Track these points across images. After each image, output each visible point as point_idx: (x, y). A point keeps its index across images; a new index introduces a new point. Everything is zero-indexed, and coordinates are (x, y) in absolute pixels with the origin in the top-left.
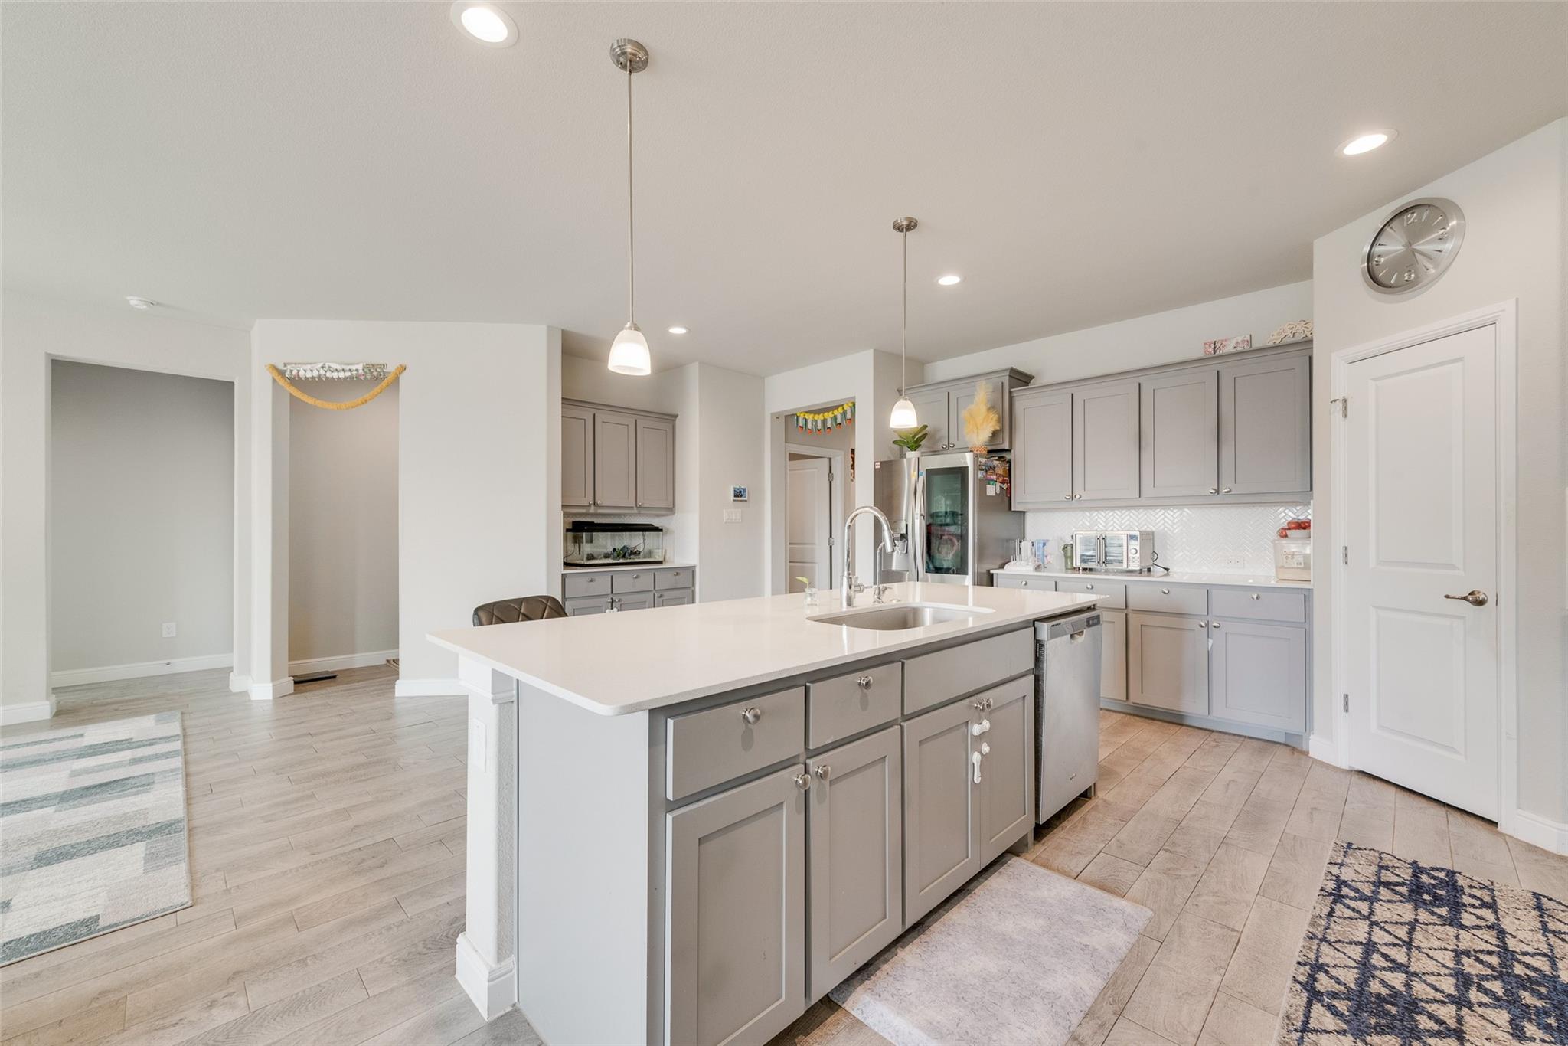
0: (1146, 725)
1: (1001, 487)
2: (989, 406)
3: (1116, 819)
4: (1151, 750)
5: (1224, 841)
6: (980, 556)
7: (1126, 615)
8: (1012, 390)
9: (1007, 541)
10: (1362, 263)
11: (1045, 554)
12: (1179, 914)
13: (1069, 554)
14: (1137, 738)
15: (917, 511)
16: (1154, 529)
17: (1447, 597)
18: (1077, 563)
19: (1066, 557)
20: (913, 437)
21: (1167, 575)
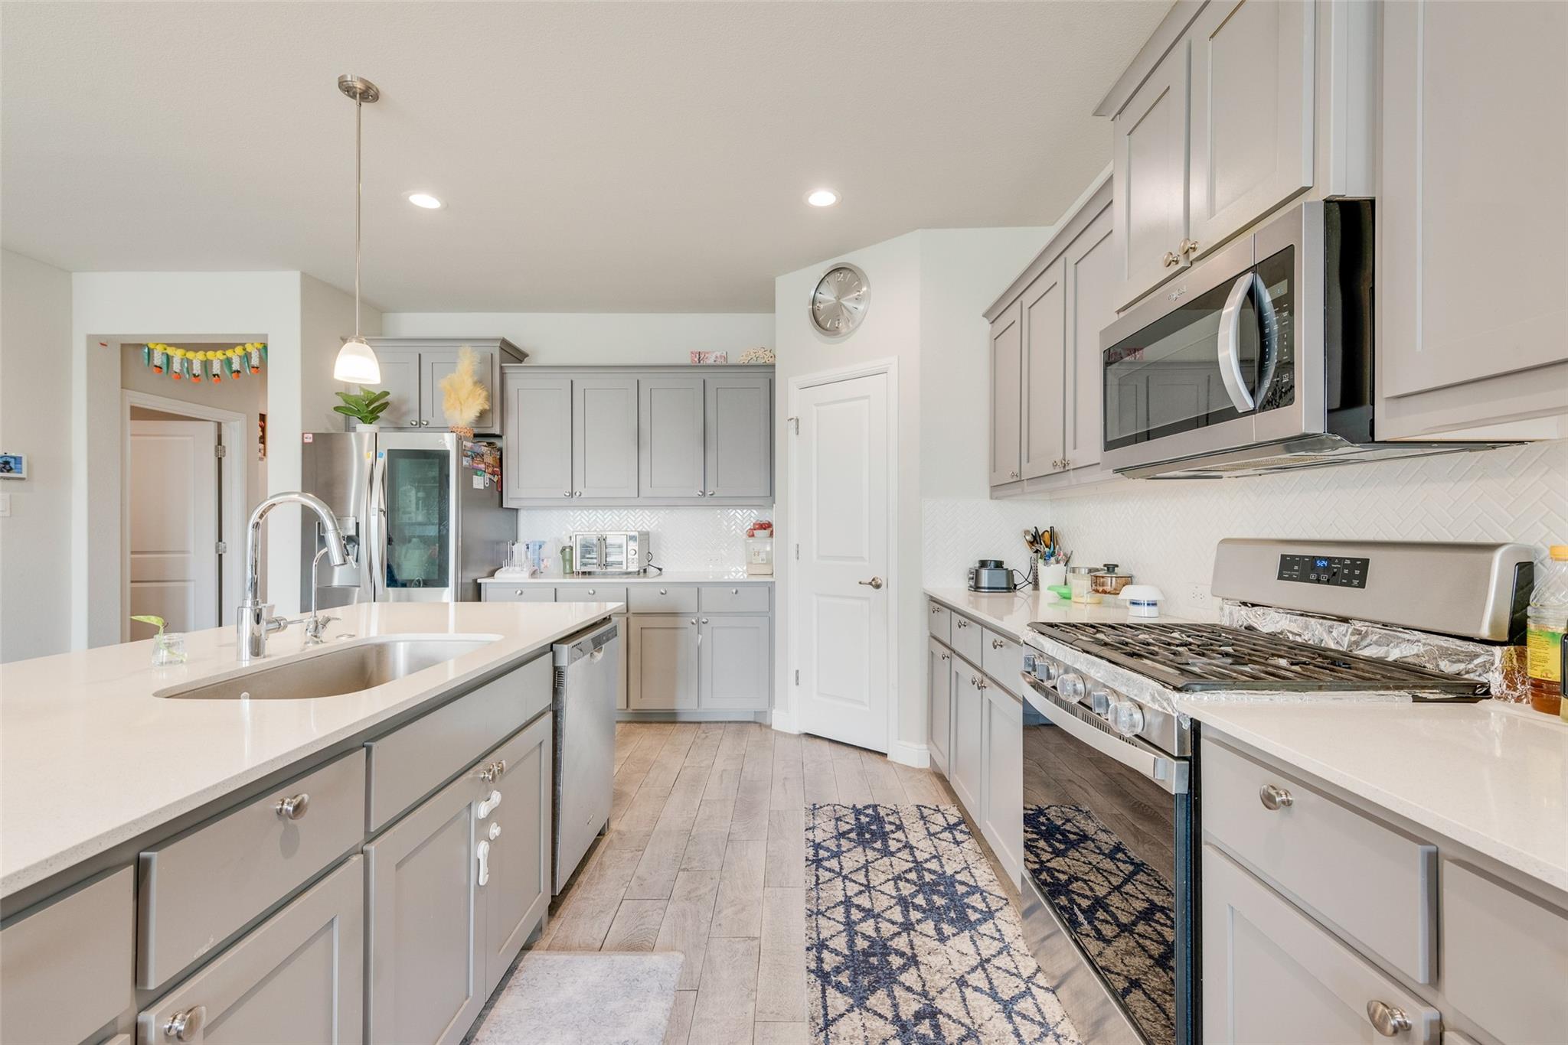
0: (646, 730)
1: (490, 479)
2: (475, 379)
3: (632, 852)
4: (654, 757)
5: (729, 839)
6: (464, 563)
7: (627, 619)
8: (503, 365)
9: (498, 543)
10: (809, 305)
11: (542, 557)
12: (707, 944)
13: (568, 557)
14: (639, 747)
15: (375, 505)
16: (649, 530)
17: (860, 583)
18: (578, 567)
19: (564, 560)
20: (368, 406)
21: (660, 575)
